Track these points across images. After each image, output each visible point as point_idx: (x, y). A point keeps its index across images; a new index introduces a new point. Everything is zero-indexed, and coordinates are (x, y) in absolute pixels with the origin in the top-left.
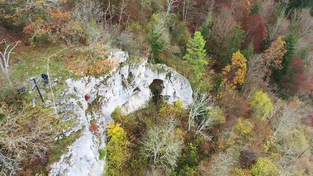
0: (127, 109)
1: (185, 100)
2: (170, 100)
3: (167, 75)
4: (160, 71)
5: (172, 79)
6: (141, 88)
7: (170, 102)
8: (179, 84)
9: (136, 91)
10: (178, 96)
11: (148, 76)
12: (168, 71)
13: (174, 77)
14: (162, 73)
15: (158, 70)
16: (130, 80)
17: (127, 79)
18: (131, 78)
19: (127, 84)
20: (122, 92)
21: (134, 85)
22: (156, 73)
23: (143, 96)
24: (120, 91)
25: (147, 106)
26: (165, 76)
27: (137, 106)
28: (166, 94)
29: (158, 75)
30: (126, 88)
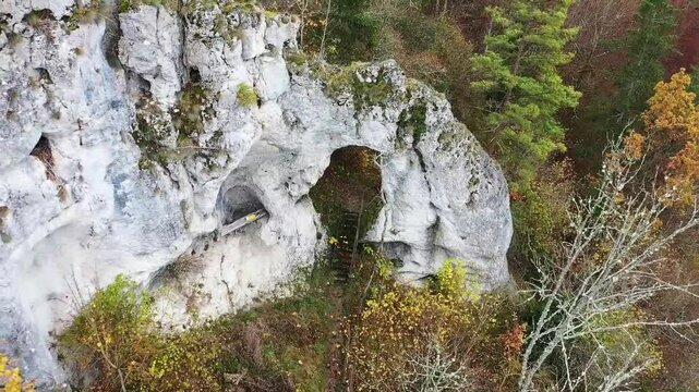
0: (192, 299)
1: (480, 264)
2: (408, 266)
3: (401, 123)
4: (366, 97)
5: (429, 145)
6: (274, 199)
7: (411, 273)
8: (461, 176)
9: (250, 218)
10: (448, 245)
11: (305, 120)
12: (409, 96)
13: (437, 134)
14: (377, 109)
15: (358, 88)
16: (192, 117)
17: (171, 111)
18: (196, 108)
19: (171, 141)
20: (138, 186)
21: (215, 152)
22: (347, 110)
23: (284, 243)
24: (124, 177)
25: (299, 289)
26: (393, 128)
27: (250, 286)
28: (394, 233)
29: (355, 116)
30: (164, 165)
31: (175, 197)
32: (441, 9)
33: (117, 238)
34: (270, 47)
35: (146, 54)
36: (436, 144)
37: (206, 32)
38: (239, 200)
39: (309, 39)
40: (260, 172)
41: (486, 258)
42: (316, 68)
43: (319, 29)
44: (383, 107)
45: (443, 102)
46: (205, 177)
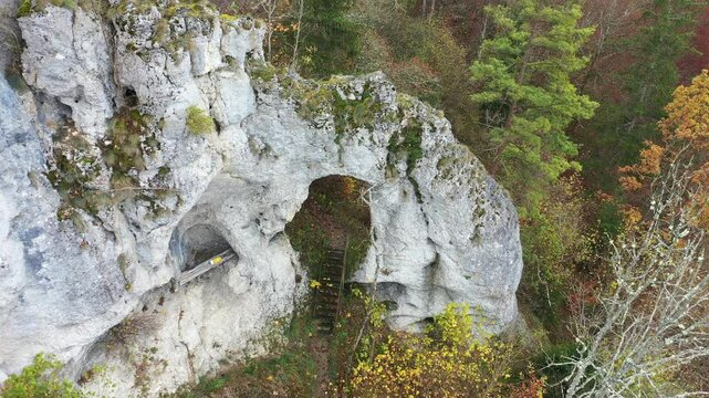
0: (142, 369)
1: (488, 305)
2: (403, 309)
3: (392, 148)
4: (350, 117)
5: (426, 173)
6: (243, 239)
7: (407, 317)
8: (464, 207)
9: (215, 261)
10: (450, 285)
11: (276, 147)
12: (401, 115)
13: (436, 160)
14: (363, 132)
15: (339, 106)
16: (128, 151)
17: (100, 144)
18: (134, 139)
19: (102, 181)
20: (57, 241)
21: (162, 192)
22: (327, 133)
23: (256, 289)
24: (37, 232)
25: (275, 344)
26: (383, 154)
27: (216, 345)
28: (386, 273)
29: (337, 141)
30: (93, 212)
31: (110, 251)
32: (428, 11)
33: (32, 309)
34: (228, 59)
35: (59, 71)
36: (434, 171)
37: (142, 41)
38: (202, 239)
39: (279, 47)
40: (224, 209)
41: (493, 298)
42: (288, 84)
43: (291, 36)
44: (371, 129)
45: (441, 121)
46: (149, 224)
